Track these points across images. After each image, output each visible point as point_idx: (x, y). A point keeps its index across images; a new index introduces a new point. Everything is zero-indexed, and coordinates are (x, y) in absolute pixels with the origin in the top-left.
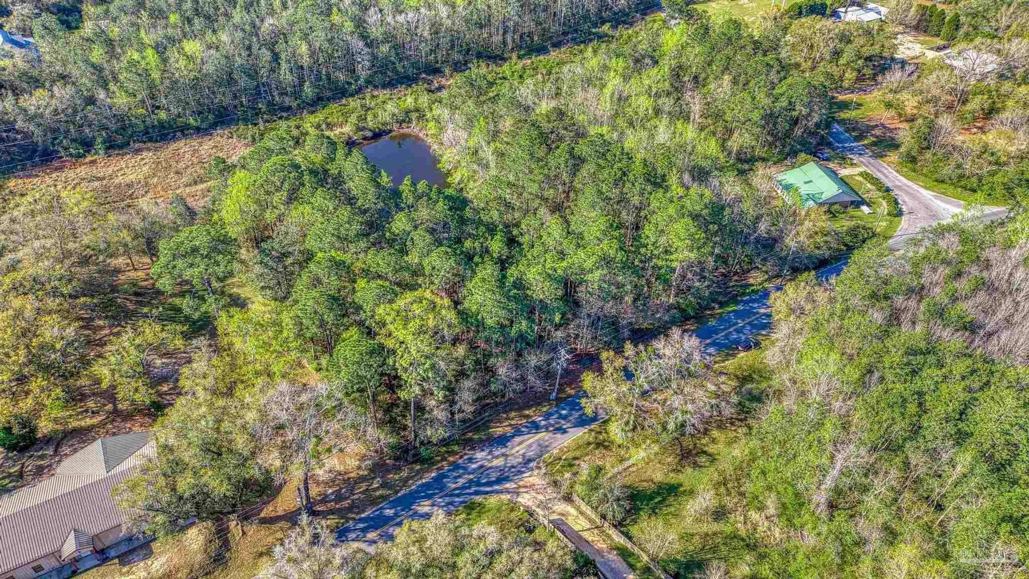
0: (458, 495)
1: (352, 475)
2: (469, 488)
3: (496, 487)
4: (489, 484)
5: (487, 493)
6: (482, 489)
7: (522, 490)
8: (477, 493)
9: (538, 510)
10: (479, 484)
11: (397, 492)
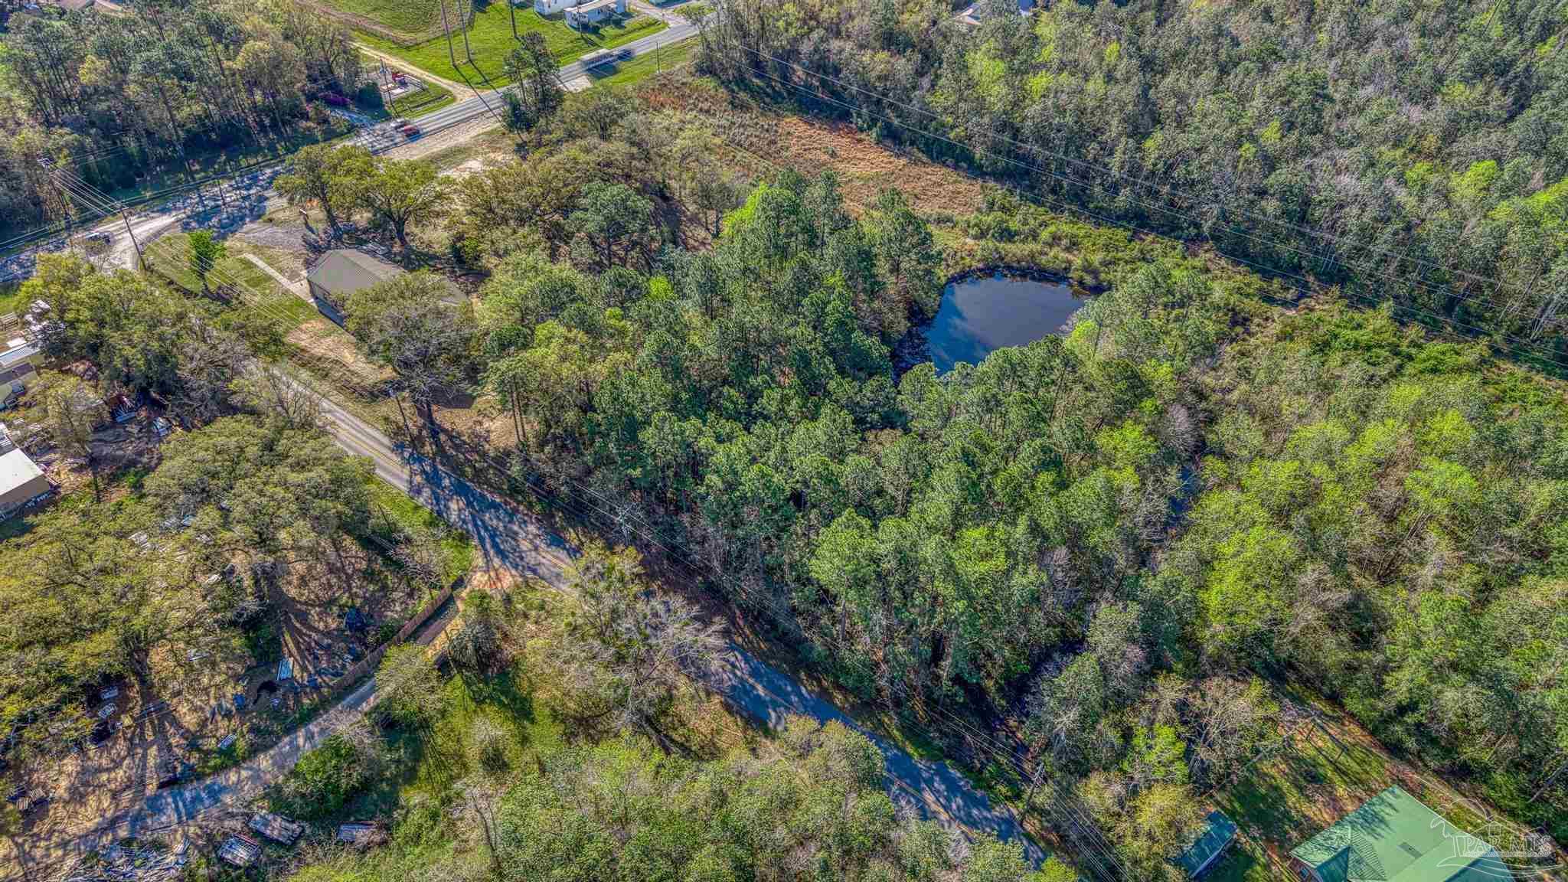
0: (475, 525)
1: (487, 447)
2: (486, 530)
3: (492, 552)
4: (495, 545)
5: (483, 546)
6: (488, 540)
7: (492, 574)
8: (482, 540)
9: (468, 590)
10: (492, 537)
11: (471, 481)
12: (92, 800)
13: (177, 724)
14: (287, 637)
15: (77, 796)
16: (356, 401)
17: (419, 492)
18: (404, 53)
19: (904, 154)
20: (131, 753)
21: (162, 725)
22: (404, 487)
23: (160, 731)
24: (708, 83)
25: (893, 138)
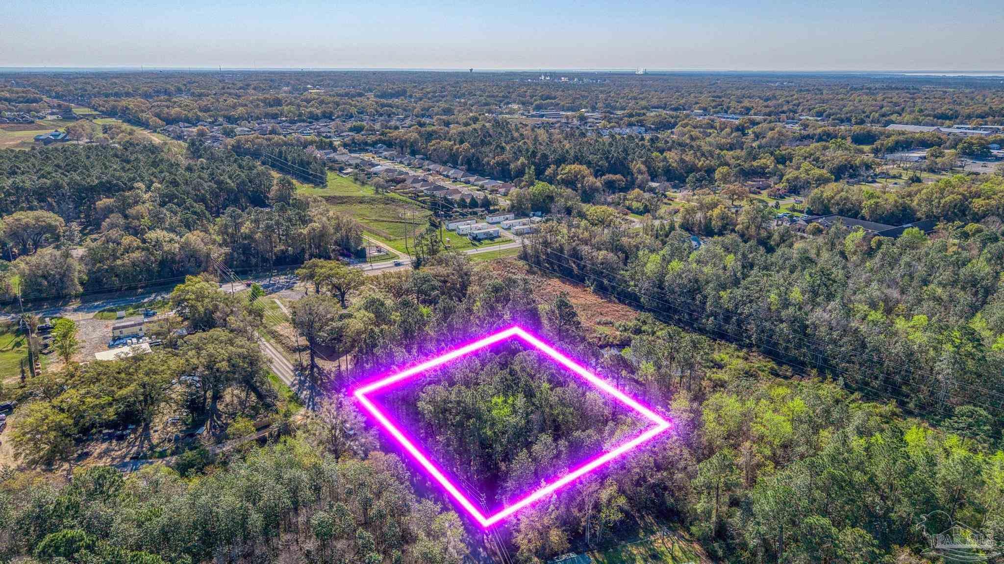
0: (309, 400)
2: (313, 403)
6: (311, 406)
8: (309, 406)
10: (314, 405)
11: (318, 385)
12: (104, 460)
13: (149, 441)
14: (209, 422)
15: (100, 457)
16: (288, 352)
17: (294, 386)
18: (388, 242)
19: (606, 298)
20: (128, 447)
21: (144, 440)
22: (289, 383)
23: (142, 442)
24: (521, 263)
25: (602, 290)
